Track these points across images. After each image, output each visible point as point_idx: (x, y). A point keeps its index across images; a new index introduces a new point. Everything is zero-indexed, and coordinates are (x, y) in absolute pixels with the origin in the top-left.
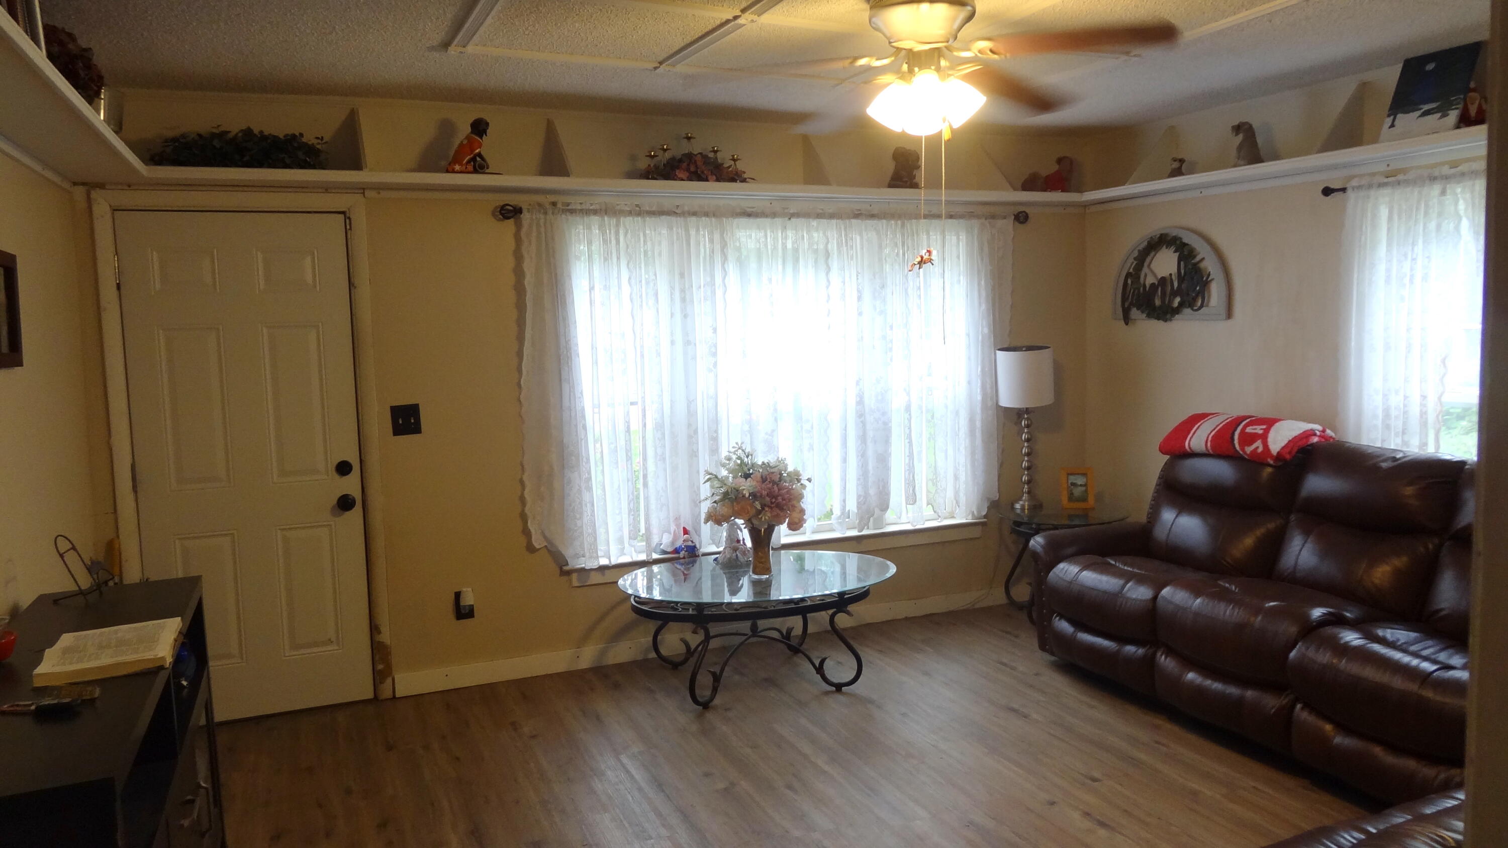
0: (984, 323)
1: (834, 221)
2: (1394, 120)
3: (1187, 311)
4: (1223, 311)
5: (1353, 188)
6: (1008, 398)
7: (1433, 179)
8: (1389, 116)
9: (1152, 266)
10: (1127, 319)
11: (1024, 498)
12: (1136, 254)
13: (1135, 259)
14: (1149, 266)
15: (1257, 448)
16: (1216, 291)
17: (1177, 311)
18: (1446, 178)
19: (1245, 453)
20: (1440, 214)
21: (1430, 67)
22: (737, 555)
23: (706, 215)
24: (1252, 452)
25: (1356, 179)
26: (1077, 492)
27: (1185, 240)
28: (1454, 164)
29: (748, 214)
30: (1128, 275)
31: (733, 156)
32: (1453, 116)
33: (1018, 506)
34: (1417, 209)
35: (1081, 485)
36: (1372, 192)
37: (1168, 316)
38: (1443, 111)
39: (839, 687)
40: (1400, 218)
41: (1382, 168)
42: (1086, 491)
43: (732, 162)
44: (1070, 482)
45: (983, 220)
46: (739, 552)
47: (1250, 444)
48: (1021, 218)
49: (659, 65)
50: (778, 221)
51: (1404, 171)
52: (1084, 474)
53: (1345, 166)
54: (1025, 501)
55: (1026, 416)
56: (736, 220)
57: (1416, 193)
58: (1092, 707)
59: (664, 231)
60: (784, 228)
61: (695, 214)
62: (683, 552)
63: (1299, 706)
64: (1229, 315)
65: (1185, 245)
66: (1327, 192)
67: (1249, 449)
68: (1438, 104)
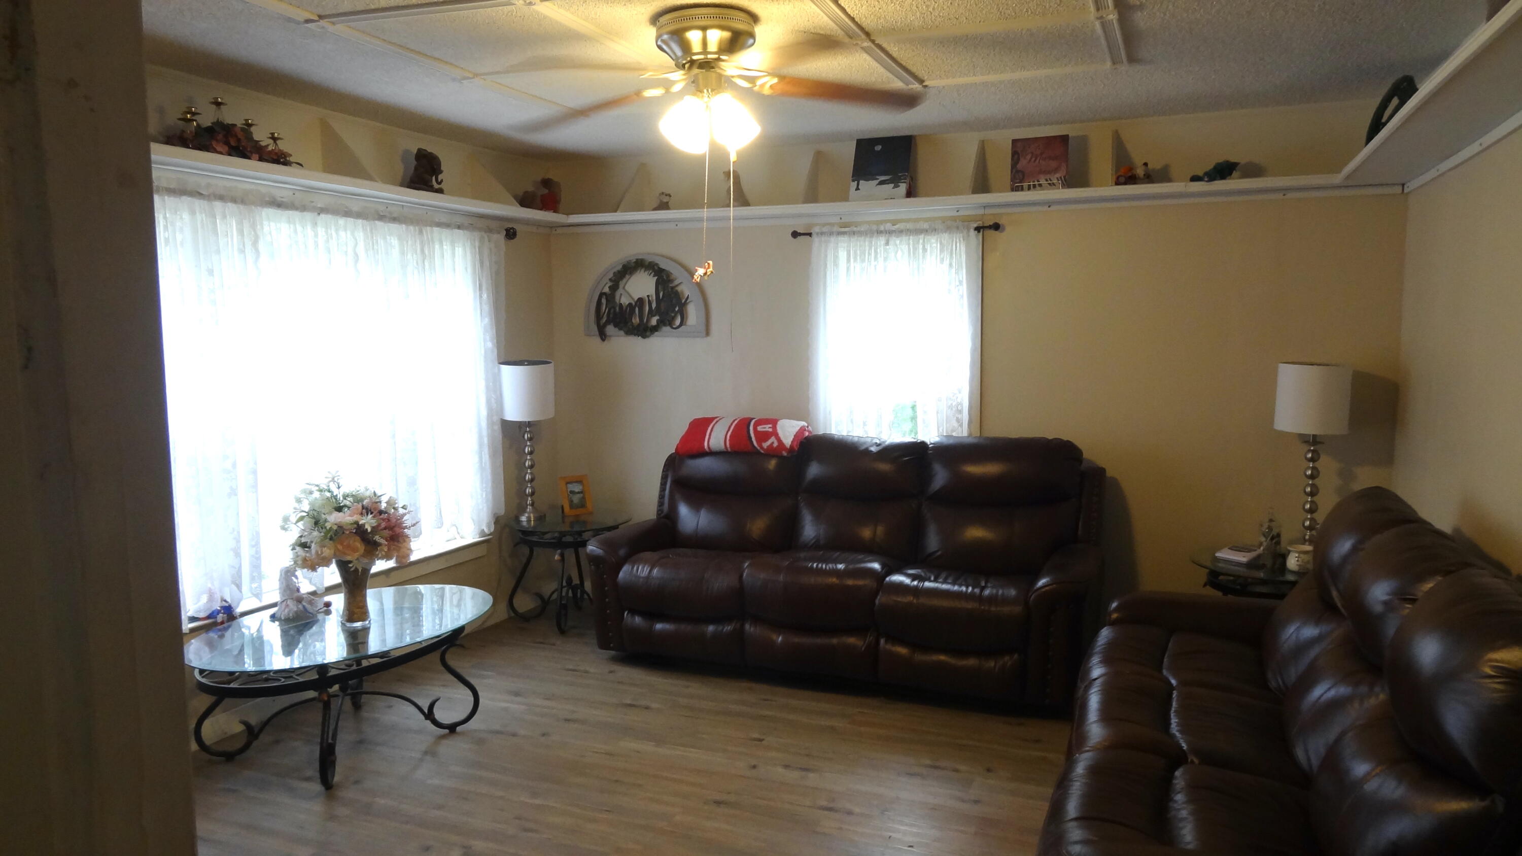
0: (488, 338)
1: (360, 221)
2: (858, 185)
3: (666, 329)
4: (702, 328)
5: (817, 234)
6: (514, 412)
7: (879, 232)
8: (853, 181)
9: (626, 288)
10: (603, 336)
11: (528, 510)
12: (611, 275)
13: (610, 280)
14: (624, 288)
15: (773, 443)
16: (693, 313)
17: (655, 329)
18: (890, 233)
19: (762, 448)
20: (885, 259)
21: (878, 148)
22: (304, 607)
23: (234, 200)
24: (768, 447)
25: (818, 227)
26: (576, 499)
27: (662, 266)
28: (894, 223)
29: (278, 204)
30: (602, 294)
31: (273, 134)
32: (903, 188)
33: (524, 518)
34: (870, 254)
35: (579, 493)
36: (833, 239)
37: (648, 333)
38: (895, 182)
39: (452, 728)
40: (855, 260)
41: (836, 220)
42: (584, 498)
43: (271, 141)
44: (569, 490)
45: (483, 233)
46: (306, 602)
47: (766, 440)
48: (511, 234)
49: (316, 18)
50: (308, 215)
51: (856, 224)
52: (580, 482)
53: (809, 215)
54: (529, 513)
55: (528, 429)
56: (265, 209)
57: (867, 243)
58: (688, 687)
59: (186, 216)
60: (315, 224)
61: (221, 198)
62: (221, 615)
63: (882, 641)
64: (708, 333)
65: (663, 270)
66: (795, 234)
67: (766, 445)
68: (891, 176)
